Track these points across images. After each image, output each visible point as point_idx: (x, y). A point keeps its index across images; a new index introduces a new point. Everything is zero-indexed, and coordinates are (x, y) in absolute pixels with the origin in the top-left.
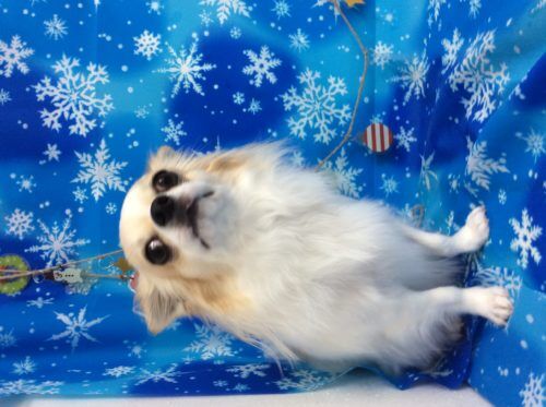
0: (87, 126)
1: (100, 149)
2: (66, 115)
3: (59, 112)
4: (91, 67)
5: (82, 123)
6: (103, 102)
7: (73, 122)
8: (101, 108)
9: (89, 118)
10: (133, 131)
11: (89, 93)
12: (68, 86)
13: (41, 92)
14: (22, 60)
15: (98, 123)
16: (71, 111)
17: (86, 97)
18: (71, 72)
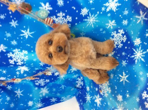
0: (21, 63)
2: (16, 61)
3: (14, 60)
4: (23, 51)
5: (20, 62)
6: (26, 58)
7: (18, 62)
8: (25, 59)
9: (22, 61)
10: (32, 64)
11: (22, 56)
12: (17, 54)
13: (9, 55)
14: (4, 49)
15: (24, 62)
16: (17, 60)
17: (21, 57)
18: (18, 51)
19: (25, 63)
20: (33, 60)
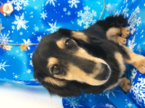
0: (20, 8)
1: (22, 15)
3: (12, 2)
6: (26, 2)
8: (25, 4)
9: (21, 6)
10: (32, 12)
19: (24, 9)
20: (34, 8)
